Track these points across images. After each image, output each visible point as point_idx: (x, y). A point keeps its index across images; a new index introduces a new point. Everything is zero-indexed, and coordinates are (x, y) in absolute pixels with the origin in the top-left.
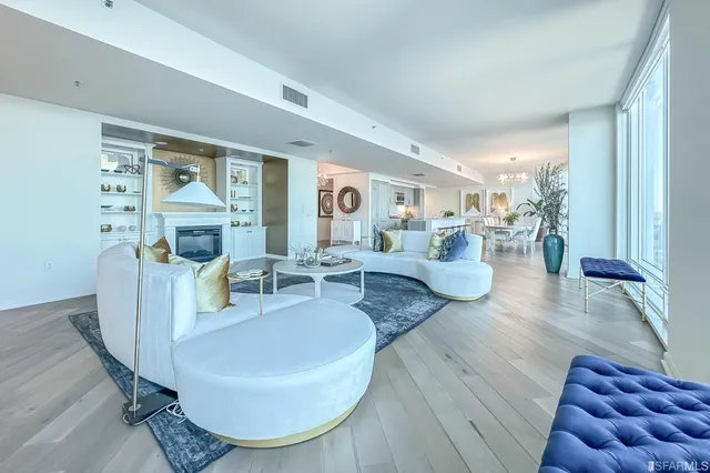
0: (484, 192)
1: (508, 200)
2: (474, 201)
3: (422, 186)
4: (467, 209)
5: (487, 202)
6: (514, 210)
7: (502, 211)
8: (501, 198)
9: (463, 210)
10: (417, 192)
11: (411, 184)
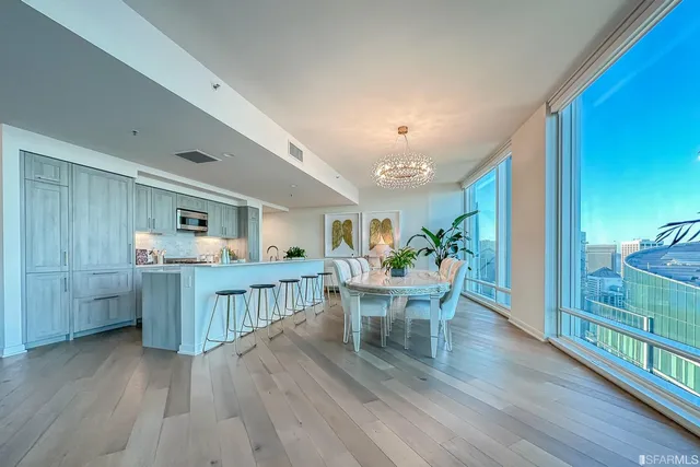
0: (359, 217)
1: (394, 230)
2: (343, 232)
3: (252, 202)
4: (335, 244)
5: (363, 234)
6: (402, 246)
7: (385, 248)
8: (383, 226)
9: (328, 247)
10: (242, 213)
11: (231, 198)
